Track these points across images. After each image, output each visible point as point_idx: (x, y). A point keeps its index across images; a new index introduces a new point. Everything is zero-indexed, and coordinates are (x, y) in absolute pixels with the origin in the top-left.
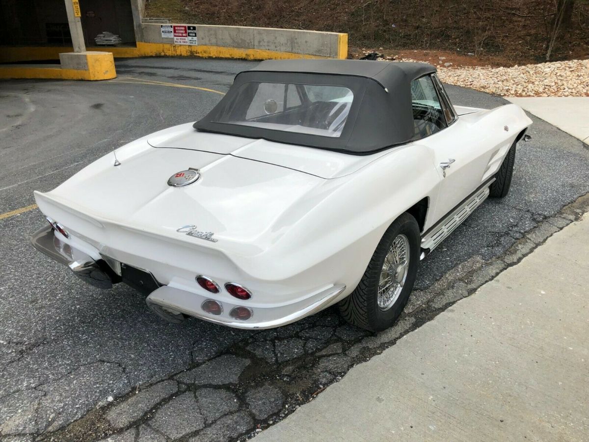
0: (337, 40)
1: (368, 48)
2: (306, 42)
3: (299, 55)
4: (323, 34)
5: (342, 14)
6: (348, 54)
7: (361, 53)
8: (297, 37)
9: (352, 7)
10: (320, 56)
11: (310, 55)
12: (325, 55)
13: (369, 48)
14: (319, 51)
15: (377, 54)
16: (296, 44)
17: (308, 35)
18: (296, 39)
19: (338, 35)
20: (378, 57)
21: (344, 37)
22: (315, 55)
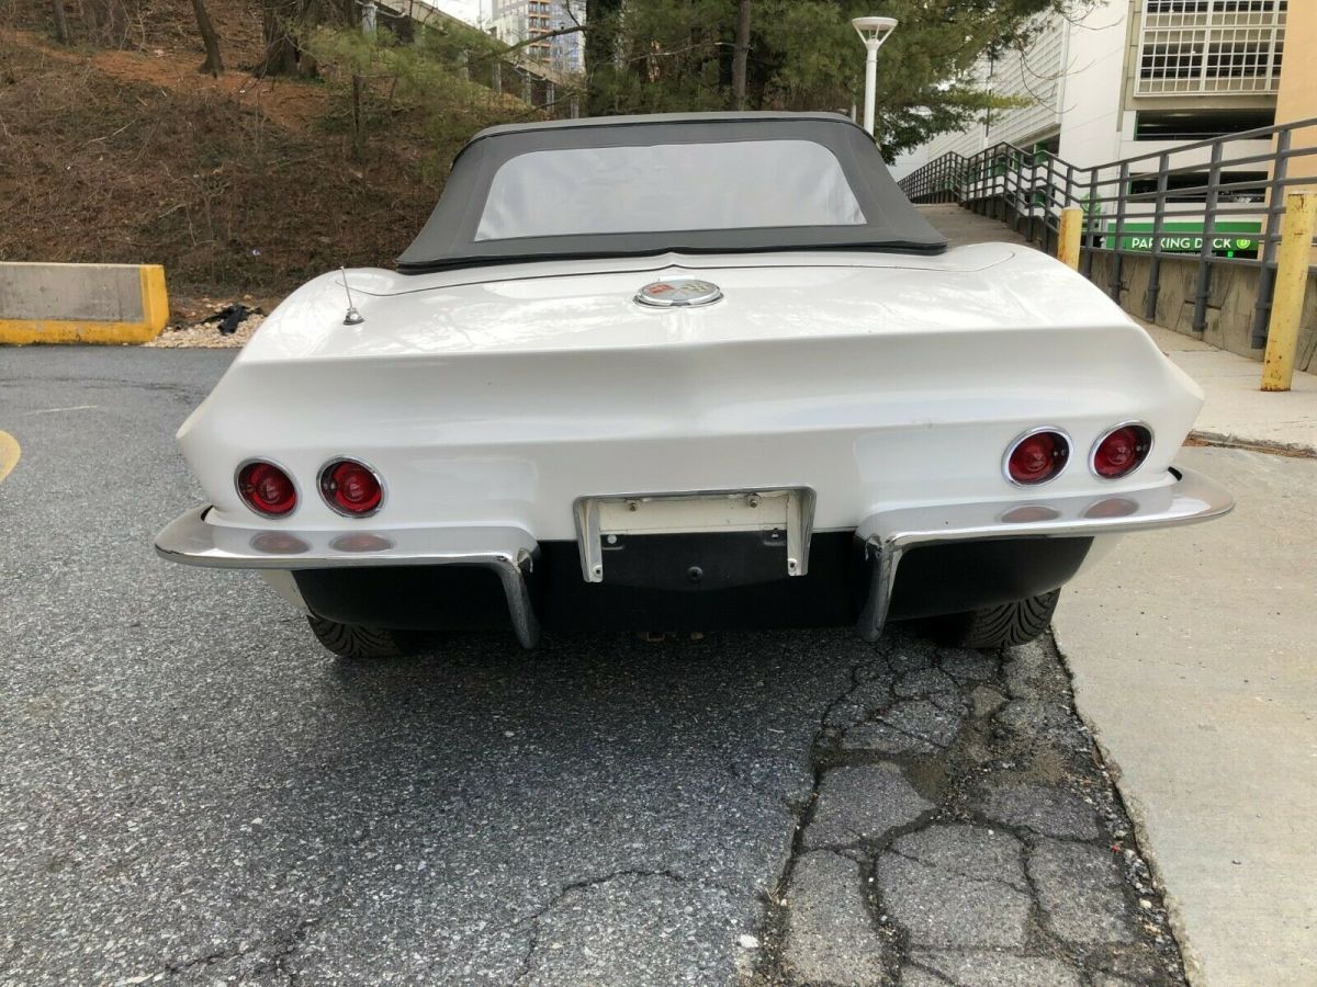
0: (138, 283)
1: (215, 297)
2: (42, 290)
3: (25, 322)
4: (95, 269)
5: (116, 230)
6: (170, 312)
7: (201, 308)
8: (10, 280)
9: (140, 216)
10: (93, 320)
11: (58, 320)
12: (106, 318)
13: (217, 297)
14: (88, 307)
15: (244, 308)
16: (10, 297)
17: (48, 272)
18: (9, 284)
19: (138, 269)
20: (249, 314)
21: (154, 273)
22: (77, 320)
